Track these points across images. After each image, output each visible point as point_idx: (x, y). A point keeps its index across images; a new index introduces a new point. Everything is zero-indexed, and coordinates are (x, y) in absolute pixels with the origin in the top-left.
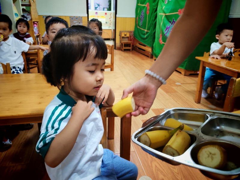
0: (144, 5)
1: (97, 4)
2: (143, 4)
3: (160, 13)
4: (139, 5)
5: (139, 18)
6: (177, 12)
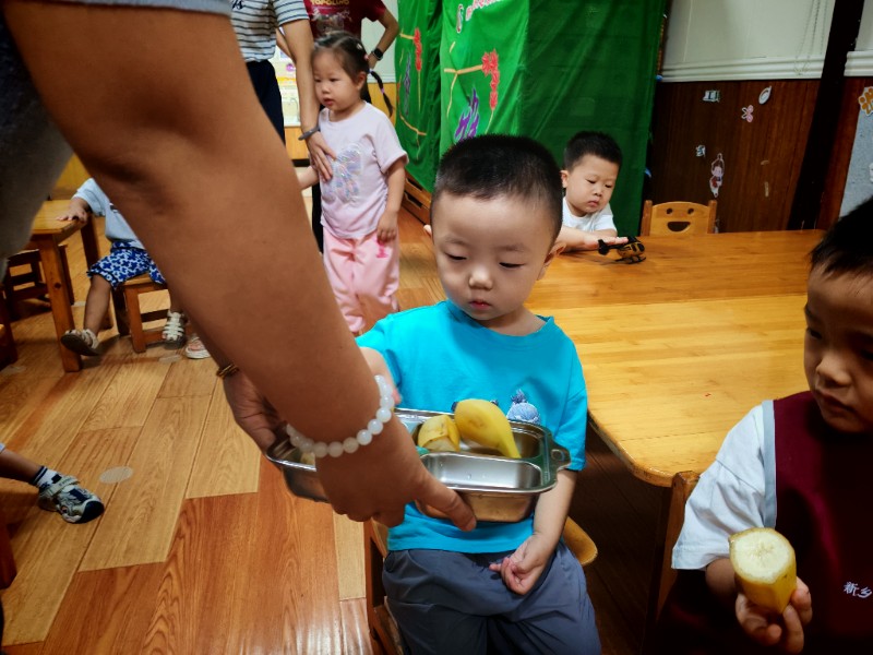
0: (410, 38)
2: (408, 33)
3: (447, 67)
5: (403, 84)
6: (481, 63)
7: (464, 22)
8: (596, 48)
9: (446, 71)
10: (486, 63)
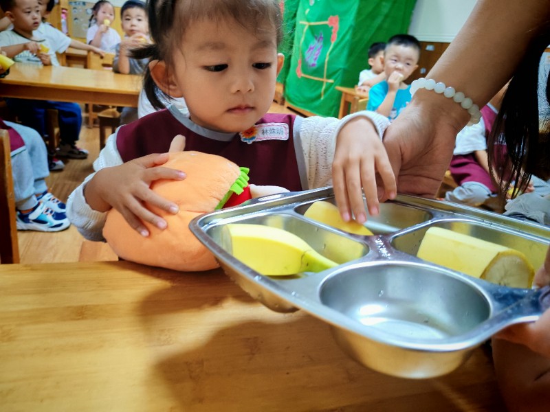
6: (327, 20)
9: (301, 22)
10: (331, 21)
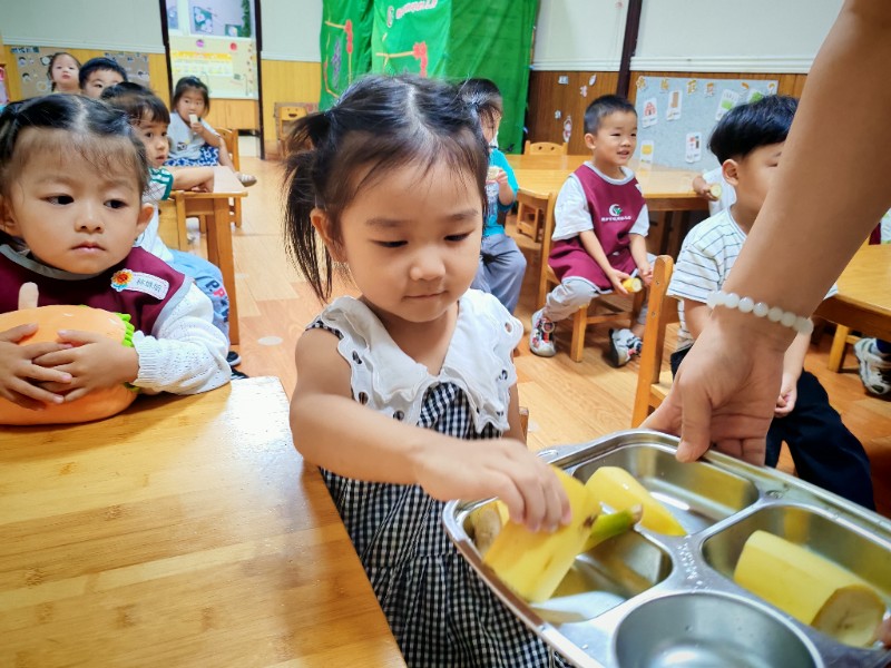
0: (340, 26)
1: (203, 12)
2: (337, 23)
3: (378, 51)
4: (329, 23)
5: (330, 63)
6: (412, 50)
7: (395, 20)
8: (492, 46)
9: (378, 54)
10: (417, 50)
